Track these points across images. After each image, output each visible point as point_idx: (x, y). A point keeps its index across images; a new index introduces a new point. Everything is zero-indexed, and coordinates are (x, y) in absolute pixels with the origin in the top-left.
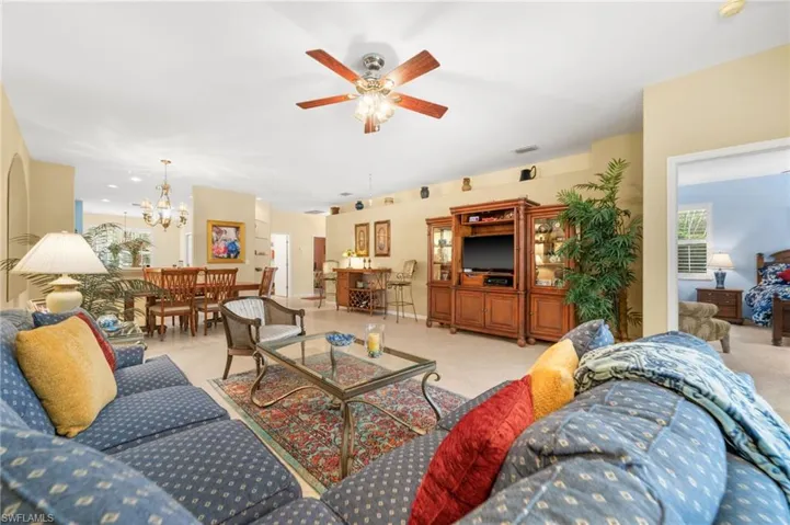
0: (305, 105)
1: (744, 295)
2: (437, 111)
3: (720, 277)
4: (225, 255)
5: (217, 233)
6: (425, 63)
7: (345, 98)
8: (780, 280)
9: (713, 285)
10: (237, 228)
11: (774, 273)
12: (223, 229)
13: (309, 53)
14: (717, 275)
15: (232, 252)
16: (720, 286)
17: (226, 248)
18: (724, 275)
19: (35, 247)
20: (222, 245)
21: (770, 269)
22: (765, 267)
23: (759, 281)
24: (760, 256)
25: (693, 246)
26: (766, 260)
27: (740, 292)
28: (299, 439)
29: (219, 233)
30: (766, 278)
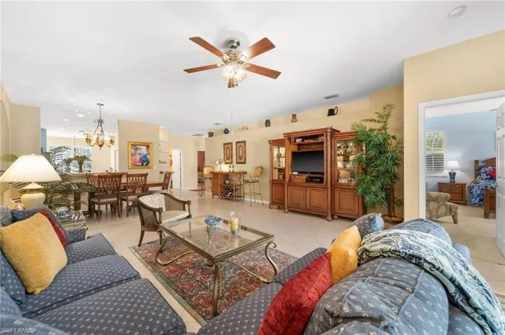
0: (189, 71)
1: (467, 186)
2: (274, 74)
3: (452, 175)
4: (140, 164)
5: (134, 149)
6: (265, 46)
7: (215, 66)
8: (489, 177)
9: (448, 180)
10: (148, 146)
11: (485, 173)
12: (138, 147)
13: (191, 39)
14: (450, 174)
15: (144, 161)
16: (452, 180)
17: (141, 159)
18: (454, 174)
19: (15, 163)
20: (138, 158)
21: (483, 170)
22: (480, 169)
23: (476, 178)
24: (477, 162)
25: (435, 155)
26: (480, 164)
27: (465, 185)
28: (187, 286)
29: (136, 149)
30: (480, 175)
